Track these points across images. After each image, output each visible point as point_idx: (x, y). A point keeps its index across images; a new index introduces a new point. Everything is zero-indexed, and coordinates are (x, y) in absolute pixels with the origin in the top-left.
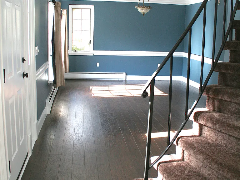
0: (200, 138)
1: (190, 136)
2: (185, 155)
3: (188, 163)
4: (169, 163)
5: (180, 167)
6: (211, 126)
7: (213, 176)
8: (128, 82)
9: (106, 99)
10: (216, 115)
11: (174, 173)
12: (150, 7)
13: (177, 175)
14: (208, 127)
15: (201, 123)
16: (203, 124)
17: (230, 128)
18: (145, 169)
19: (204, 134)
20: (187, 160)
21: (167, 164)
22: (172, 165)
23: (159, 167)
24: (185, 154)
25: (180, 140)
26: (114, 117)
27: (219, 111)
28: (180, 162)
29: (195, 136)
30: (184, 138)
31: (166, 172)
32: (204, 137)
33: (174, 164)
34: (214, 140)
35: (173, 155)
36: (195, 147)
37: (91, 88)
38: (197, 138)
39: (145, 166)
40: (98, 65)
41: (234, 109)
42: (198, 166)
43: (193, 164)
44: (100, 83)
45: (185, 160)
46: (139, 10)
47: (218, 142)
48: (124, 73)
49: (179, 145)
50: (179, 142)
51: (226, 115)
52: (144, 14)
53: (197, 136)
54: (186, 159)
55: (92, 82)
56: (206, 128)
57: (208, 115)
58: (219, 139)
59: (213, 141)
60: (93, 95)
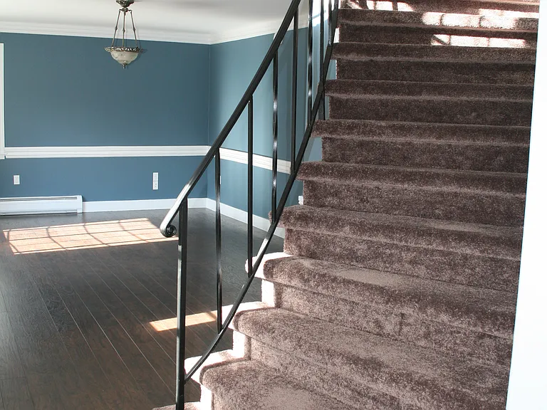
0: (279, 311)
1: (259, 309)
2: (253, 348)
3: (260, 362)
4: (224, 367)
5: (247, 371)
6: (300, 285)
7: (314, 378)
8: (87, 217)
9: (46, 256)
10: (307, 263)
11: (237, 382)
12: (138, 50)
13: (244, 386)
14: (292, 287)
15: (279, 280)
16: (283, 282)
17: (338, 283)
18: (177, 383)
19: (285, 303)
20: (258, 358)
21: (220, 368)
22: (231, 370)
23: (204, 377)
24: (252, 346)
25: (242, 317)
26: (73, 294)
27: (312, 255)
28: (244, 362)
29: (270, 308)
30: (249, 313)
31: (222, 384)
32: (286, 309)
33: (235, 367)
34: (307, 312)
35: (229, 351)
36: (273, 328)
37: (6, 234)
38: (274, 311)
39: (177, 378)
40: (17, 180)
41: (338, 250)
42: (282, 365)
43: (270, 363)
44: (25, 222)
45: (254, 357)
46: (116, 55)
47: (314, 316)
48: (80, 198)
49: (241, 329)
50: (240, 323)
51: (325, 263)
52: (126, 64)
53: (273, 308)
54: (256, 355)
55: (6, 221)
56: (289, 290)
57: (291, 265)
58: (317, 309)
59: (304, 314)
60: (14, 251)
